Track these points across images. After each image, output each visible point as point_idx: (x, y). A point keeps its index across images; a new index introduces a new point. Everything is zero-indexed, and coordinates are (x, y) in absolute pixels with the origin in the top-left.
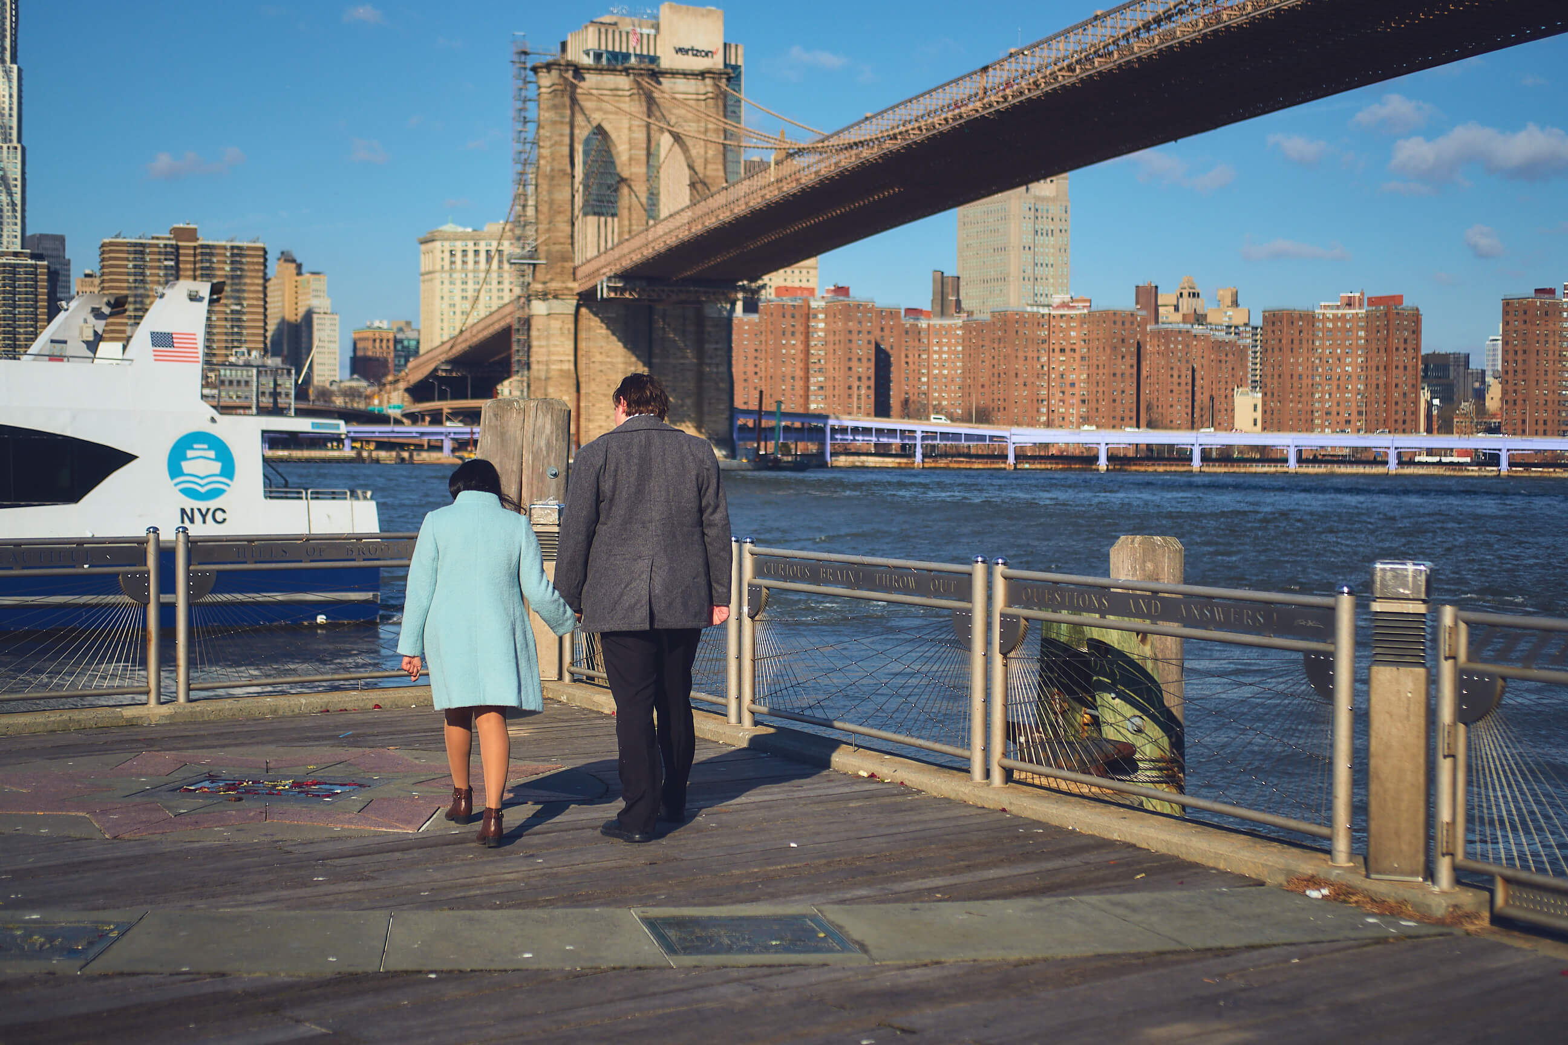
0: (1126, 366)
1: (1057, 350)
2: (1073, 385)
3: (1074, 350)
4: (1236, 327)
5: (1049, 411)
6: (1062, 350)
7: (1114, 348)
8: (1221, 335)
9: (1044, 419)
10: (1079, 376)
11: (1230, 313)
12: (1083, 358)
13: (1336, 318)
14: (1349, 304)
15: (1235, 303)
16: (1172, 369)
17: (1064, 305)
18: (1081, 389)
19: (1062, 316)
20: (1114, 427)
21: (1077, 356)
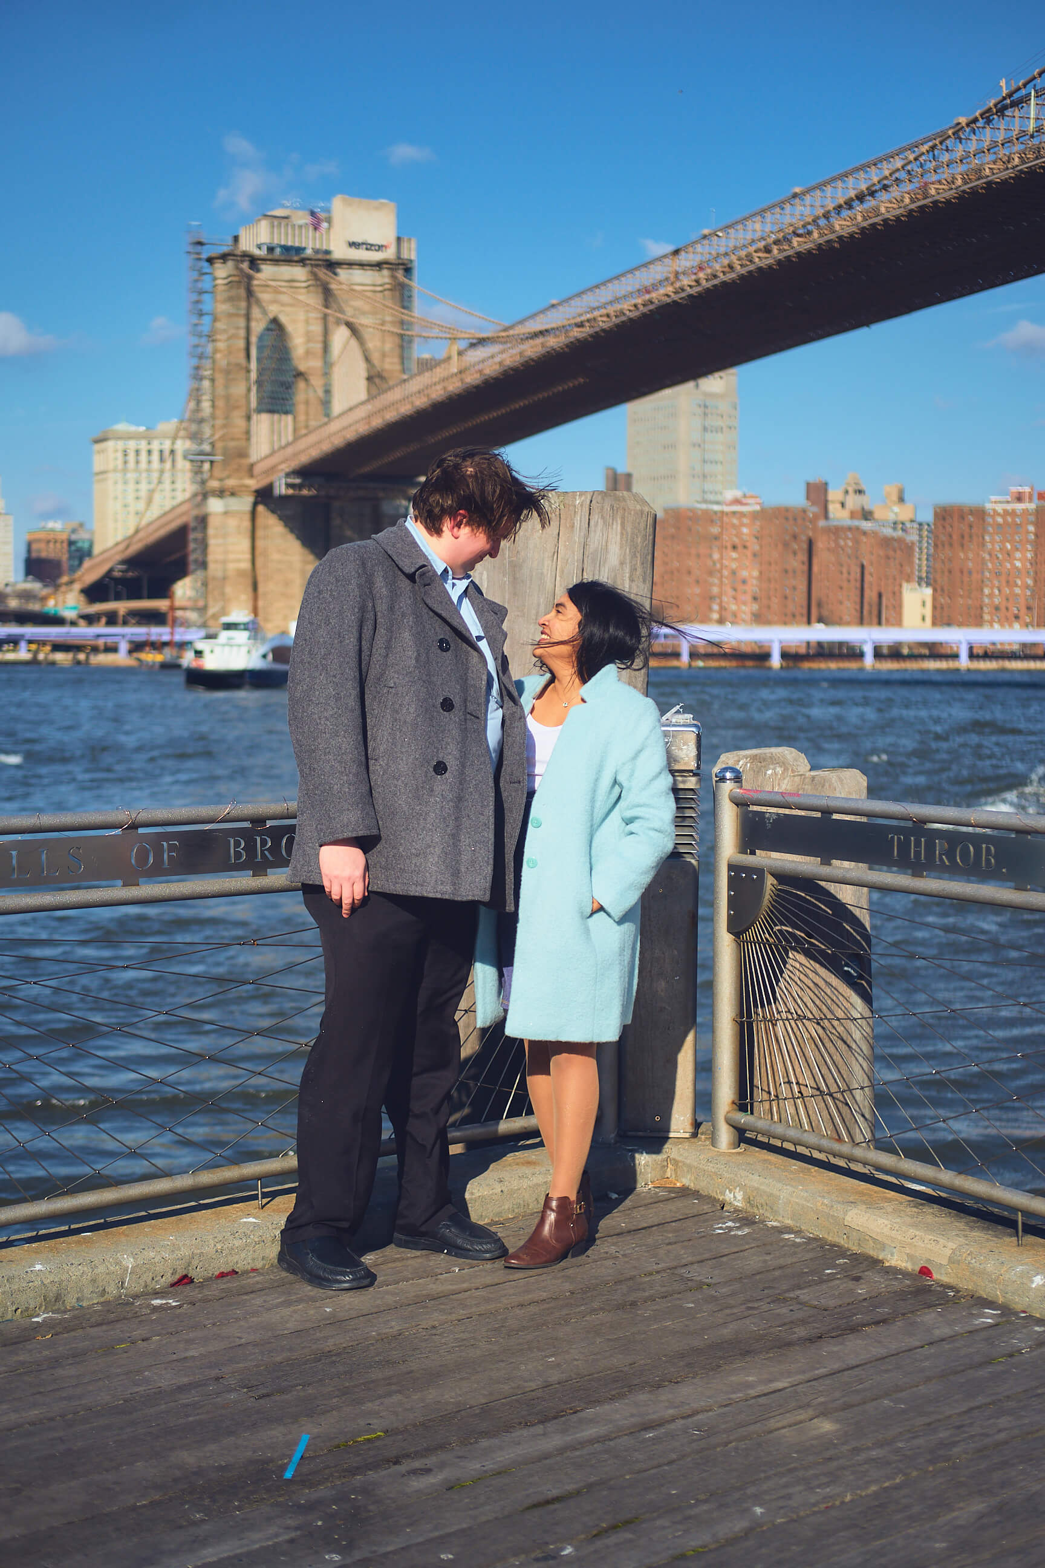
0: (797, 562)
1: (729, 545)
2: (744, 582)
3: (745, 547)
4: (903, 523)
5: (722, 608)
6: (734, 547)
7: (786, 545)
8: (888, 532)
9: (715, 616)
10: (750, 573)
11: (896, 509)
12: (755, 555)
13: (1006, 512)
14: (1019, 498)
15: (901, 500)
16: (842, 565)
17: (737, 502)
18: (753, 587)
19: (734, 513)
20: (785, 623)
21: (749, 553)
